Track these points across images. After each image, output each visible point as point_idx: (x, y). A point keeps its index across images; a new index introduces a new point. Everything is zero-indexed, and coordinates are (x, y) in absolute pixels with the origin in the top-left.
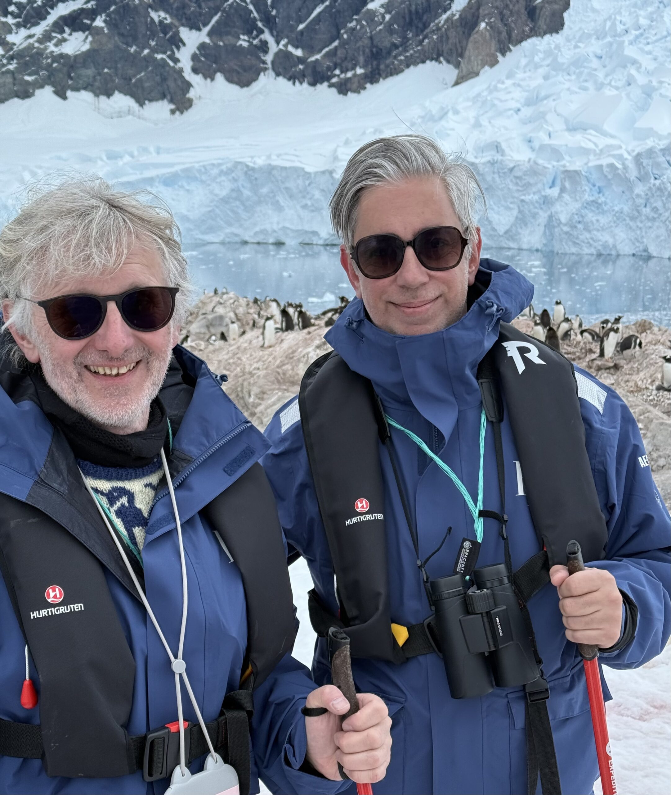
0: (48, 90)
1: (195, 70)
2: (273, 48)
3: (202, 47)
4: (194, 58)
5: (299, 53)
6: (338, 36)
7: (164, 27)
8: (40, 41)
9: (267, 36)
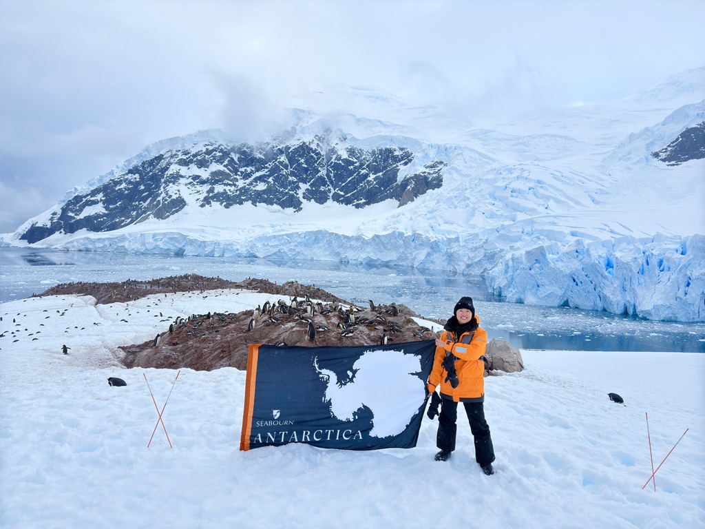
0: (250, 202)
1: (304, 198)
2: (333, 191)
3: (307, 189)
4: (304, 194)
5: (342, 193)
6: (356, 188)
7: (294, 183)
8: (248, 185)
9: (330, 187)
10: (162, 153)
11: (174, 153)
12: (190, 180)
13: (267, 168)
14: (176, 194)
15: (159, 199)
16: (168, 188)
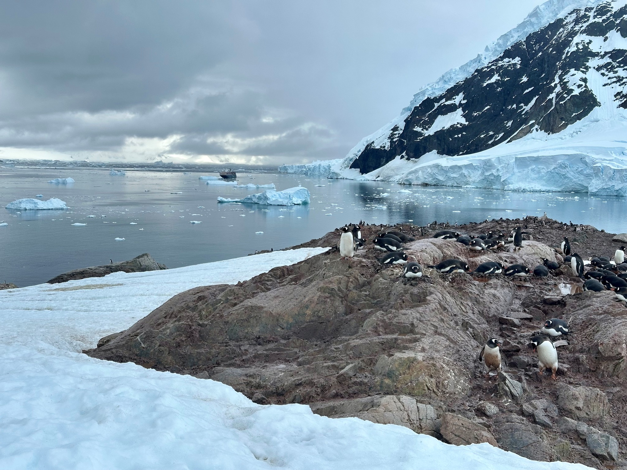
10: (560, 16)
11: (582, 13)
12: (607, 60)
14: (579, 86)
15: (551, 96)
16: (567, 78)
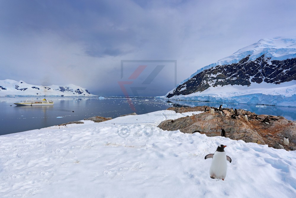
0: (230, 84)
4: (252, 80)
5: (269, 79)
9: (264, 77)
13: (237, 72)
